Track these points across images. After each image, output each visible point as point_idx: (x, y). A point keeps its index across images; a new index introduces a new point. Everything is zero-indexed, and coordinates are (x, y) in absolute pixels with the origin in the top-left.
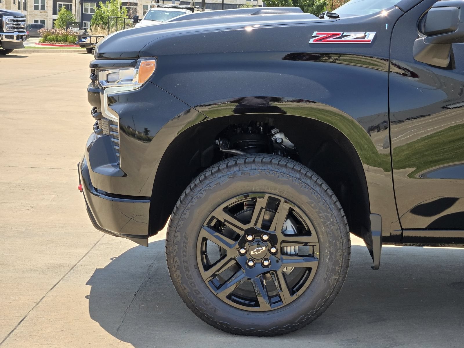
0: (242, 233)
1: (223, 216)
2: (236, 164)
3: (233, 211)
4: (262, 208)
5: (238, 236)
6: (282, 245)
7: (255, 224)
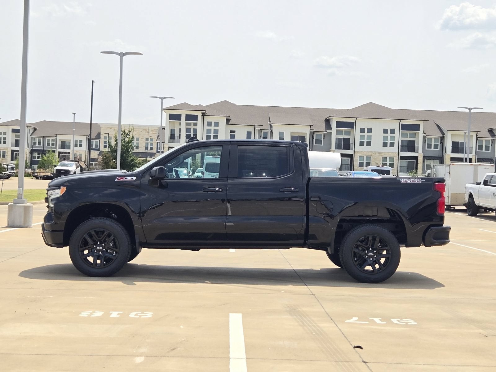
0: (97, 240)
1: (93, 233)
2: (103, 219)
3: (97, 232)
4: (106, 235)
5: (95, 241)
6: (108, 249)
7: (102, 239)
